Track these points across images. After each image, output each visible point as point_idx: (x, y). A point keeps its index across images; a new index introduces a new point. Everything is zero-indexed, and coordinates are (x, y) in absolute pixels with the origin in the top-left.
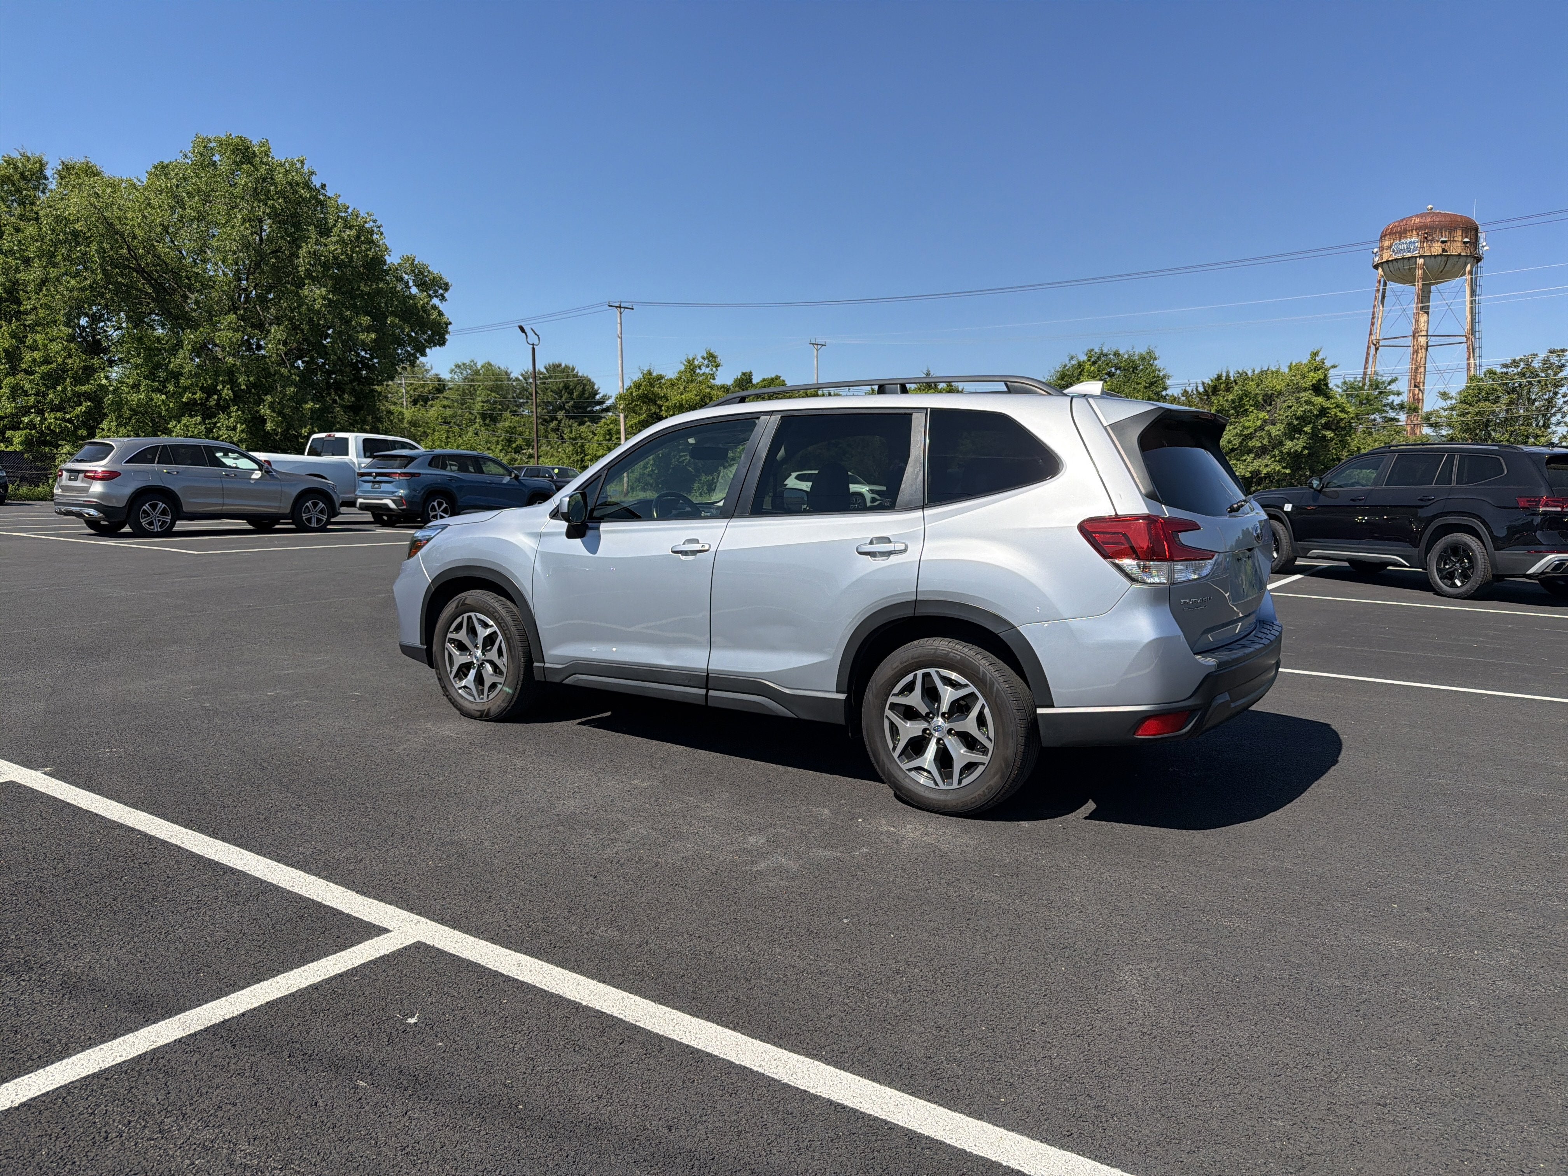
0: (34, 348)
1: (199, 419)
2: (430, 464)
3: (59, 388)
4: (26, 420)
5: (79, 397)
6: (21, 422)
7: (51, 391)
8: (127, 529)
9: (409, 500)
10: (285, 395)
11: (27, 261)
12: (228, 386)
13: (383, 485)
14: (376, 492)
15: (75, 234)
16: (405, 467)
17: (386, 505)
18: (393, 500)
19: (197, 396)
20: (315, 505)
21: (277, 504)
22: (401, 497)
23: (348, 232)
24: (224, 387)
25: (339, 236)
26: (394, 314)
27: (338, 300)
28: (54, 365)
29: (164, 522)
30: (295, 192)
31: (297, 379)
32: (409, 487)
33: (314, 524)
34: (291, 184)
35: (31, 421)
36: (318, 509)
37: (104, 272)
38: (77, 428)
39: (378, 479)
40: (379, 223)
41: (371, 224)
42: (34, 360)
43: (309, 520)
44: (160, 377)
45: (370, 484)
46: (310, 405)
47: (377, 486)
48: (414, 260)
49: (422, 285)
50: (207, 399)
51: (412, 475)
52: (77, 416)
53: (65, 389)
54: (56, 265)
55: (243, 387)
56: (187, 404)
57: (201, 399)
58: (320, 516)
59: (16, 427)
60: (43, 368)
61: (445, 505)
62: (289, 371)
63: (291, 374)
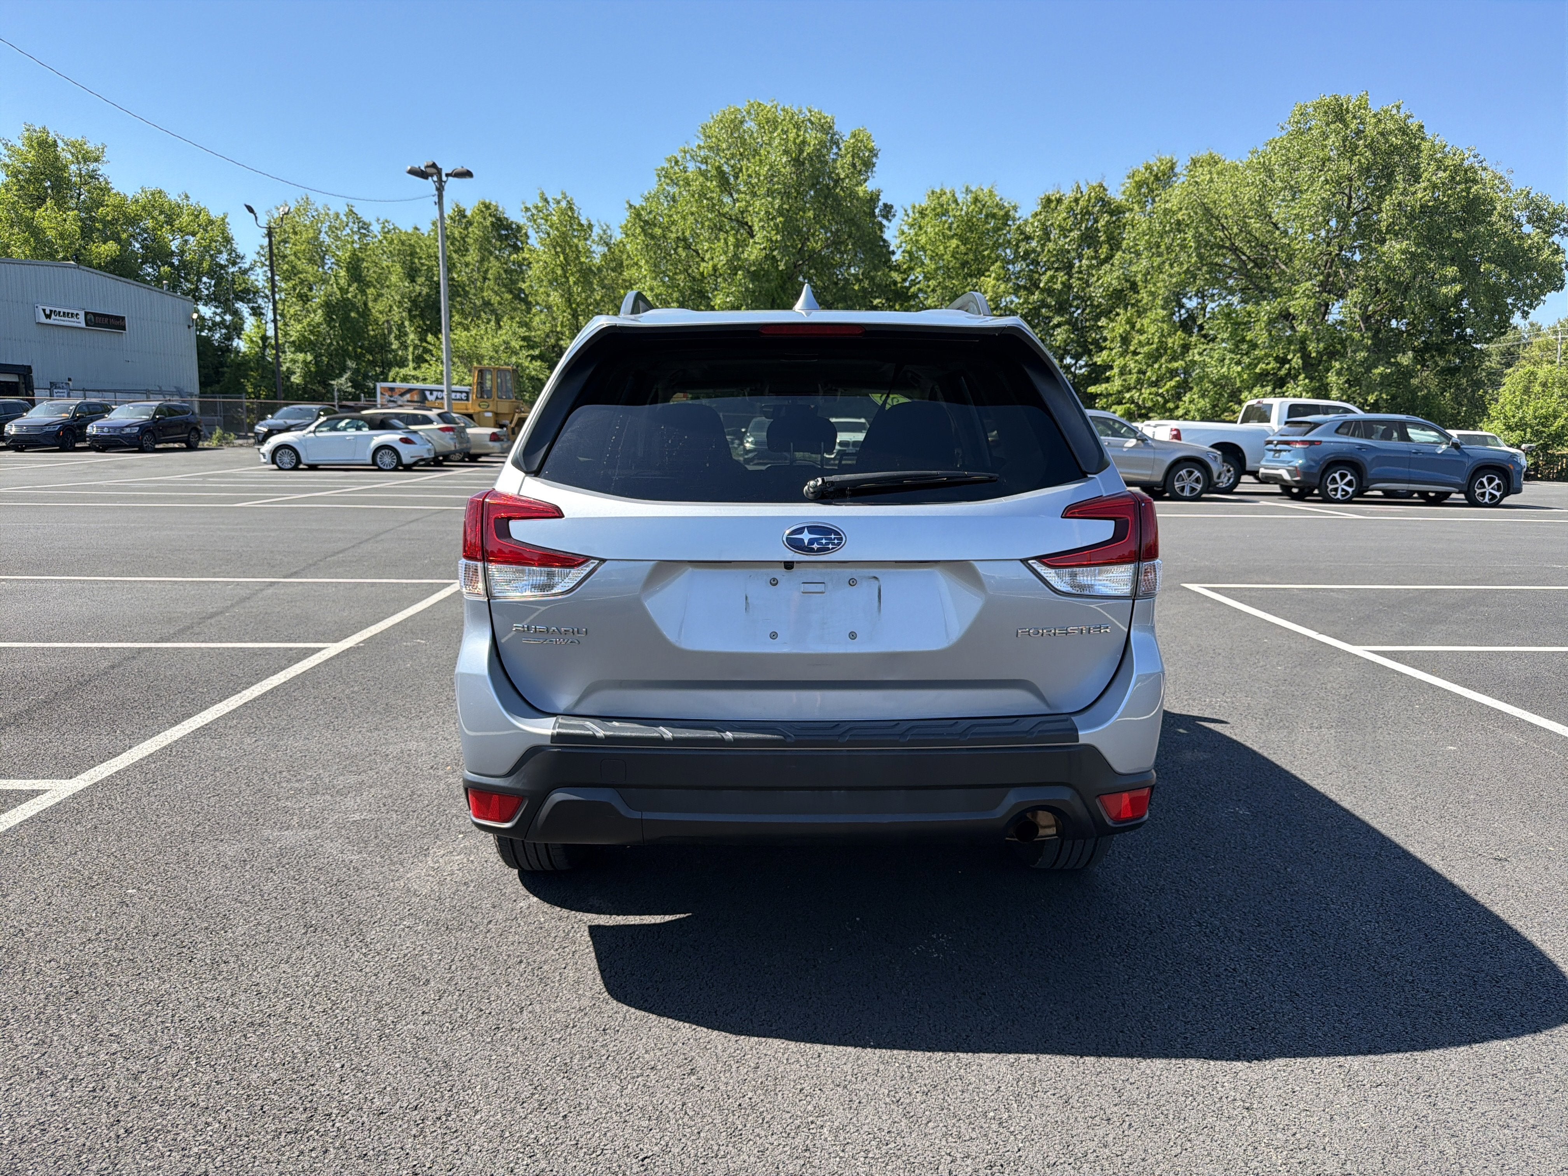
0: (1141, 332)
1: (1269, 389)
2: (1337, 431)
3: (1156, 366)
4: (1127, 395)
5: (1173, 373)
6: (1124, 398)
7: (1149, 369)
9: (1305, 471)
10: (1355, 361)
11: (1138, 254)
12: (1299, 355)
13: (1284, 453)
14: (1274, 461)
15: (1179, 223)
16: (1305, 434)
17: (1280, 475)
18: (1288, 471)
19: (1271, 366)
20: (1190, 473)
21: (1150, 472)
22: (1296, 467)
23: (1441, 174)
24: (1294, 356)
25: (1428, 180)
26: (1489, 260)
27: (1422, 253)
28: (1154, 346)
30: (1387, 141)
31: (1370, 342)
32: (1306, 457)
33: (1187, 493)
34: (1382, 134)
35: (1132, 397)
36: (1193, 477)
37: (1200, 256)
38: (1166, 401)
39: (1279, 447)
40: (1481, 158)
41: (1472, 159)
42: (1140, 342)
43: (1182, 489)
44: (1242, 350)
45: (1272, 453)
47: (1277, 455)
48: (1529, 193)
49: (1537, 219)
50: (1280, 369)
51: (1311, 443)
52: (1167, 391)
53: (1161, 366)
54: (1160, 255)
55: (1314, 355)
56: (1261, 374)
57: (1273, 369)
58: (1194, 485)
59: (1120, 403)
60: (1145, 348)
61: (1349, 477)
62: (1362, 336)
63: (1364, 338)
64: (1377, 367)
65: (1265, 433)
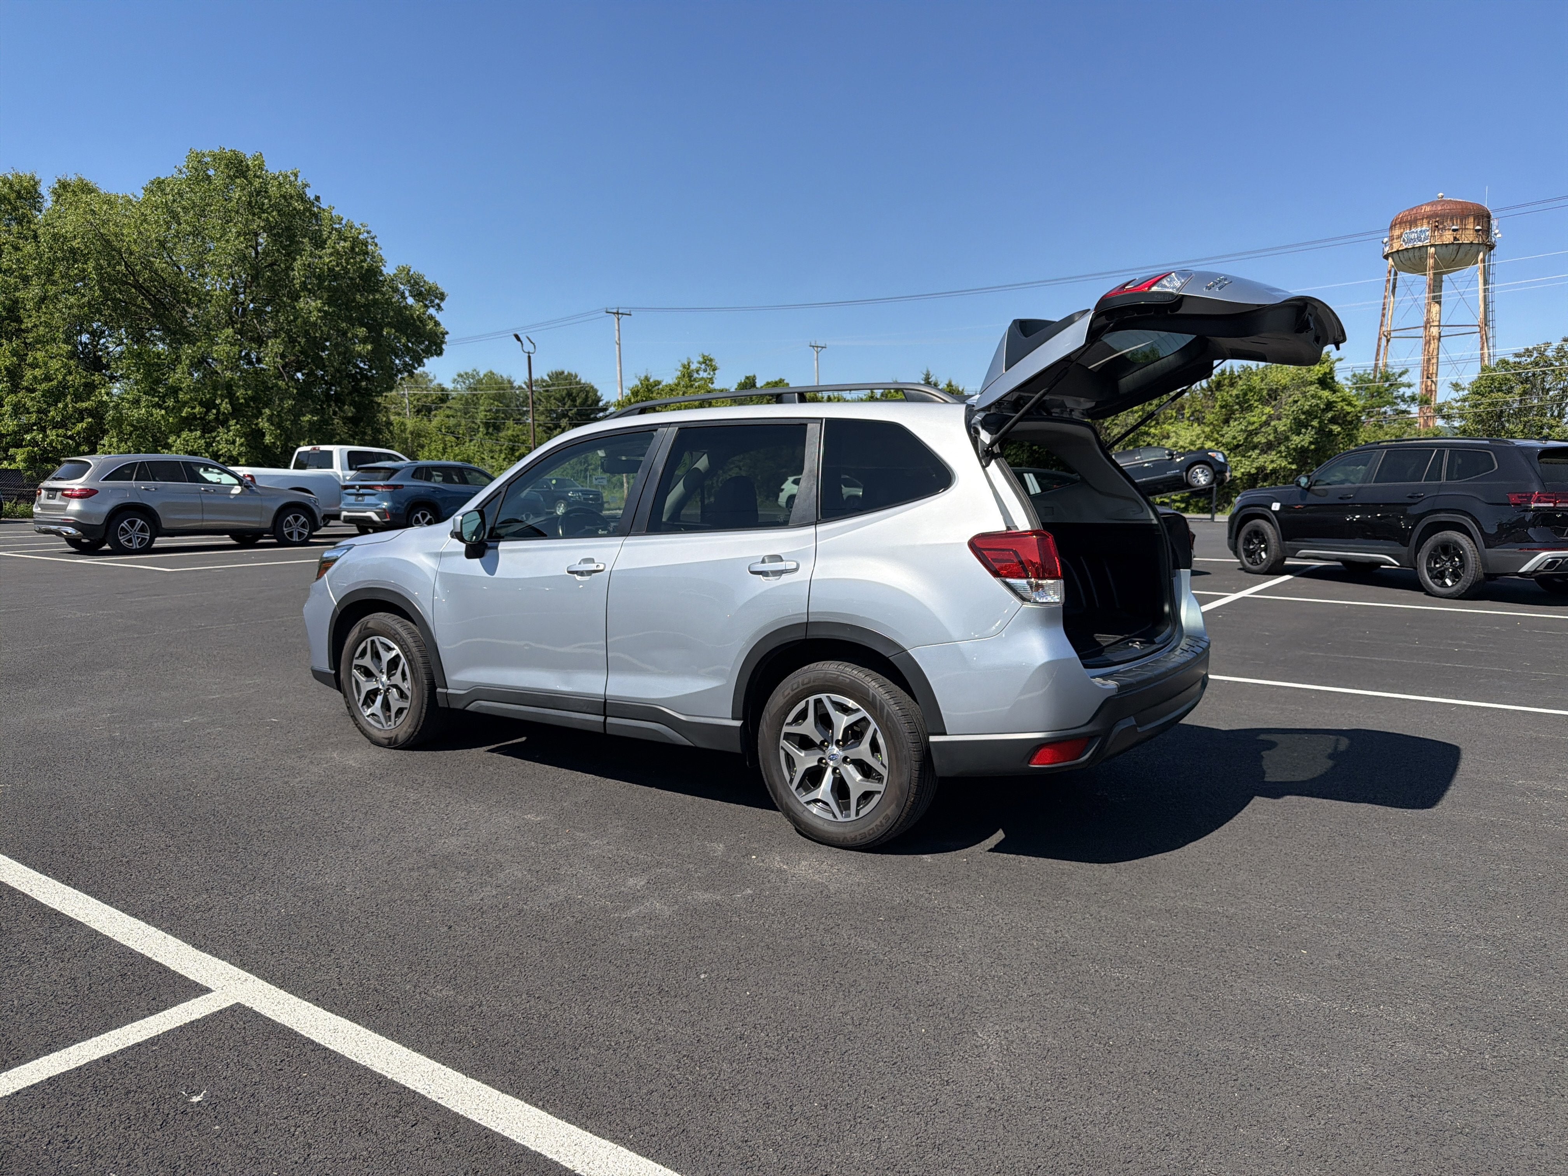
0: (34, 366)
1: (198, 433)
2: (413, 476)
3: (60, 405)
4: (28, 437)
5: (81, 414)
6: (23, 439)
7: (52, 408)
8: (107, 547)
9: (391, 511)
10: (283, 408)
11: (26, 280)
12: (227, 400)
13: (366, 497)
14: (357, 505)
15: (73, 251)
16: (388, 480)
17: (369, 517)
18: (376, 513)
19: (197, 410)
20: (296, 519)
21: (258, 519)
22: (384, 509)
23: (342, 244)
24: (222, 401)
25: (333, 248)
26: (389, 325)
27: (334, 311)
28: (55, 383)
29: (143, 539)
30: (290, 204)
31: (295, 391)
32: (393, 499)
33: (295, 539)
34: (284, 197)
35: (33, 438)
36: (300, 522)
37: (102, 289)
38: (78, 445)
39: (361, 491)
40: (373, 234)
41: (366, 235)
42: (35, 378)
43: (291, 534)
44: (160, 392)
45: (354, 497)
46: (308, 417)
47: (360, 498)
48: (409, 270)
49: (418, 295)
50: (206, 413)
51: (395, 487)
52: (79, 433)
53: (66, 406)
54: (54, 283)
55: (242, 401)
56: (186, 418)
57: (200, 413)
58: (301, 530)
59: (18, 445)
60: (43, 385)
61: (429, 517)
62: (287, 384)
63: (289, 387)
64: (304, 415)
65: (330, 479)
